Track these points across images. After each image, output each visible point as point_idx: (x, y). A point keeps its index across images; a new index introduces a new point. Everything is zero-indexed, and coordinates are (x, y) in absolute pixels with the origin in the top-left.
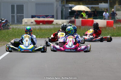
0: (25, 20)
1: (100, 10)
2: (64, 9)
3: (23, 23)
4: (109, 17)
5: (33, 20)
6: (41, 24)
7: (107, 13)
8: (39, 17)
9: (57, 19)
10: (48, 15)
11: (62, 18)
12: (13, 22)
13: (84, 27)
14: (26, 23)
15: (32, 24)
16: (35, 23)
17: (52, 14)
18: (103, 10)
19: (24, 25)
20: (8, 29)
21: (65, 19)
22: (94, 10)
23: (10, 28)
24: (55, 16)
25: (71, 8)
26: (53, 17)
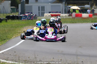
0: (45, 14)
1: (86, 9)
2: (66, 8)
3: (45, 16)
4: (90, 12)
5: (50, 14)
6: (54, 16)
7: (90, 10)
8: (53, 13)
9: (62, 13)
10: (57, 11)
11: (65, 13)
12: (39, 16)
13: (76, 18)
14: (46, 16)
15: (49, 16)
16: (50, 16)
17: (60, 11)
18: (87, 8)
19: (45, 17)
20: (36, 19)
21: (67, 13)
22: (82, 9)
23: (38, 19)
24: (61, 12)
25: (70, 7)
26: (60, 12)
